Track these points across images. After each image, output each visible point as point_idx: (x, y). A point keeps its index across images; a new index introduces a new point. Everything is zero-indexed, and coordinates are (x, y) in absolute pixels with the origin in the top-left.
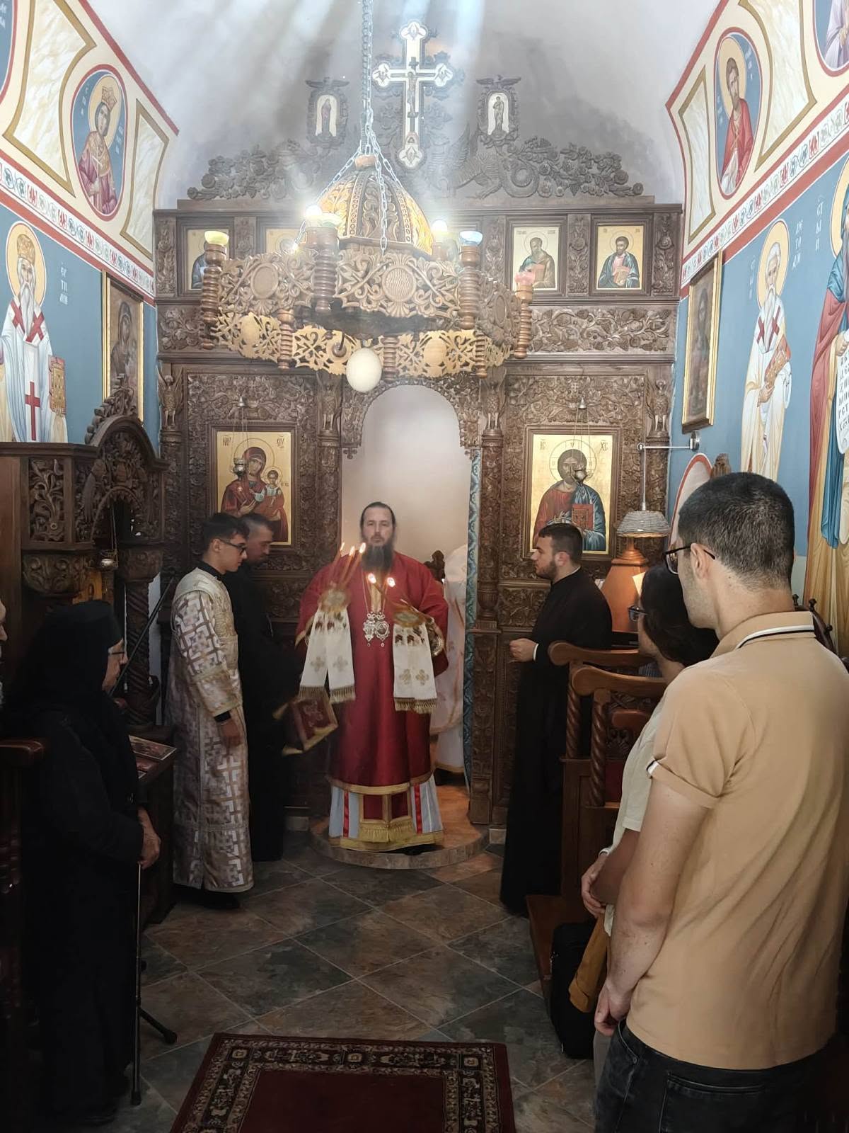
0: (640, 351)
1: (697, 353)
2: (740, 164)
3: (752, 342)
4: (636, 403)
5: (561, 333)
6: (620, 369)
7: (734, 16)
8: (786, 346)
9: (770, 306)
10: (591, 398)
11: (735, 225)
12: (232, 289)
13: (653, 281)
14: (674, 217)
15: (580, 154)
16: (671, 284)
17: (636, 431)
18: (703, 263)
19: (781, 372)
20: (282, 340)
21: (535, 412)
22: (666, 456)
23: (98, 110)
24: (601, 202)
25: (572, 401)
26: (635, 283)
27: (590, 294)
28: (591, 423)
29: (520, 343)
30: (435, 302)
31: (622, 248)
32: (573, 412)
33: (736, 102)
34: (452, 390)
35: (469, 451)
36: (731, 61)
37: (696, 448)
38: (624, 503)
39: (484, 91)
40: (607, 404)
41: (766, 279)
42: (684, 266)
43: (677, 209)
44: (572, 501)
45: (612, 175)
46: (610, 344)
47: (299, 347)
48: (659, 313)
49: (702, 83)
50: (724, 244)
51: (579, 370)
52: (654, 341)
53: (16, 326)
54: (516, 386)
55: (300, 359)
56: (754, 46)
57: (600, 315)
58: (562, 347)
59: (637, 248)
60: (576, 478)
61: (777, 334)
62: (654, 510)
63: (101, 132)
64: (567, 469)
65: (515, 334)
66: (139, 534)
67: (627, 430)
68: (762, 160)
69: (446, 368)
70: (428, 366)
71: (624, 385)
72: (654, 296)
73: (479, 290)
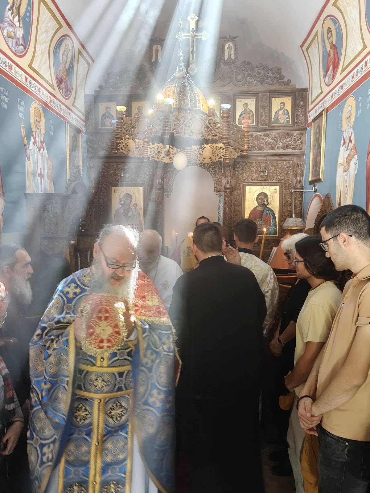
0: (290, 150)
1: (315, 151)
2: (334, 72)
3: (340, 147)
4: (289, 172)
5: (257, 143)
6: (282, 158)
7: (330, 10)
8: (355, 148)
9: (348, 132)
10: (270, 170)
11: (332, 97)
12: (128, 129)
13: (296, 121)
14: (304, 93)
15: (264, 68)
16: (303, 122)
17: (289, 184)
18: (318, 113)
19: (353, 159)
20: (144, 149)
21: (246, 177)
22: (302, 194)
23: (63, 54)
24: (273, 88)
25: (262, 171)
26: (288, 122)
27: (269, 127)
28: (270, 181)
29: (245, 149)
30: (211, 133)
31: (282, 107)
32: (262, 177)
33: (331, 46)
34: (211, 168)
35: (218, 193)
36: (329, 29)
37: (316, 191)
38: (285, 214)
39: (223, 42)
40: (276, 173)
41: (346, 120)
42: (309, 114)
43: (306, 90)
44: (262, 214)
45: (278, 76)
46: (278, 148)
47: (151, 152)
48: (298, 134)
49: (316, 38)
50: (327, 105)
51: (264, 159)
52: (297, 146)
53: (34, 145)
54: (238, 166)
55: (151, 157)
56: (339, 23)
57: (273, 135)
58: (257, 149)
60: (264, 204)
61: (351, 143)
62: (298, 217)
63: (64, 62)
64: (260, 201)
65: (243, 145)
66: (83, 230)
67: (285, 184)
68: (343, 70)
69: (212, 160)
70: (204, 158)
71: (284, 165)
72: (296, 127)
73: (229, 128)
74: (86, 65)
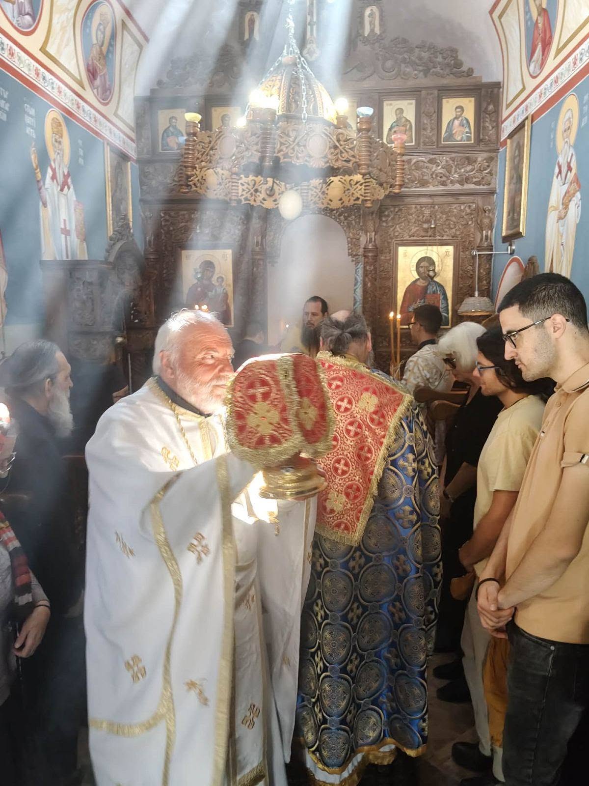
0: (472, 186)
1: (513, 186)
2: (543, 54)
3: (553, 178)
4: (470, 223)
5: (417, 175)
6: (458, 199)
8: (576, 180)
9: (565, 153)
10: (439, 220)
11: (540, 97)
12: (205, 152)
13: (481, 137)
14: (496, 90)
15: (429, 49)
16: (494, 138)
17: (470, 242)
18: (517, 124)
19: (574, 198)
20: (232, 186)
21: (400, 231)
22: (491, 259)
23: (98, 29)
24: (445, 82)
25: (426, 222)
26: (469, 139)
27: (437, 147)
28: (438, 238)
29: (397, 183)
30: (341, 156)
31: (459, 113)
32: (426, 230)
33: (540, 10)
34: (342, 217)
35: (354, 259)
37: (512, 253)
38: (462, 291)
39: (362, 5)
40: (449, 224)
41: (563, 135)
42: (503, 126)
43: (498, 85)
44: (426, 292)
45: (453, 62)
46: (452, 182)
47: (243, 190)
48: (485, 159)
50: (532, 110)
51: (430, 201)
52: (483, 178)
53: (53, 181)
54: (386, 213)
55: (244, 198)
57: (444, 161)
58: (418, 185)
59: (470, 114)
60: (429, 276)
61: (571, 172)
62: (484, 296)
63: (100, 43)
64: (421, 270)
65: (393, 177)
66: (137, 321)
67: (464, 242)
68: (559, 51)
69: (343, 202)
70: (331, 201)
71: (461, 210)
72: (482, 147)
73: (370, 147)
74: (136, 47)
